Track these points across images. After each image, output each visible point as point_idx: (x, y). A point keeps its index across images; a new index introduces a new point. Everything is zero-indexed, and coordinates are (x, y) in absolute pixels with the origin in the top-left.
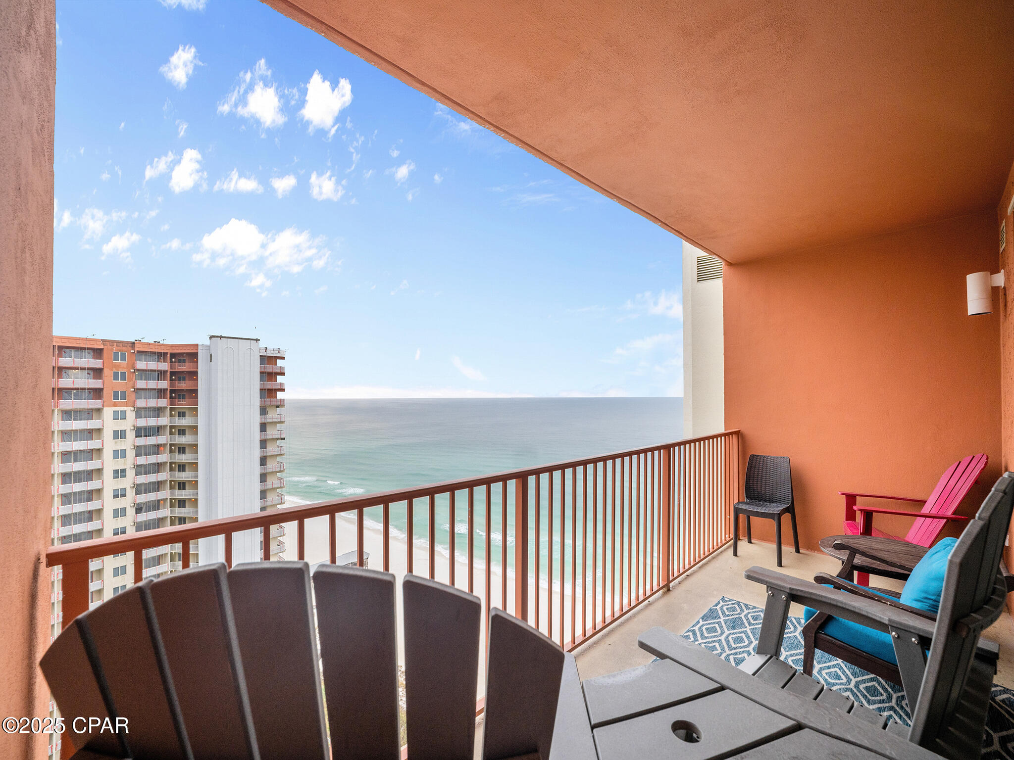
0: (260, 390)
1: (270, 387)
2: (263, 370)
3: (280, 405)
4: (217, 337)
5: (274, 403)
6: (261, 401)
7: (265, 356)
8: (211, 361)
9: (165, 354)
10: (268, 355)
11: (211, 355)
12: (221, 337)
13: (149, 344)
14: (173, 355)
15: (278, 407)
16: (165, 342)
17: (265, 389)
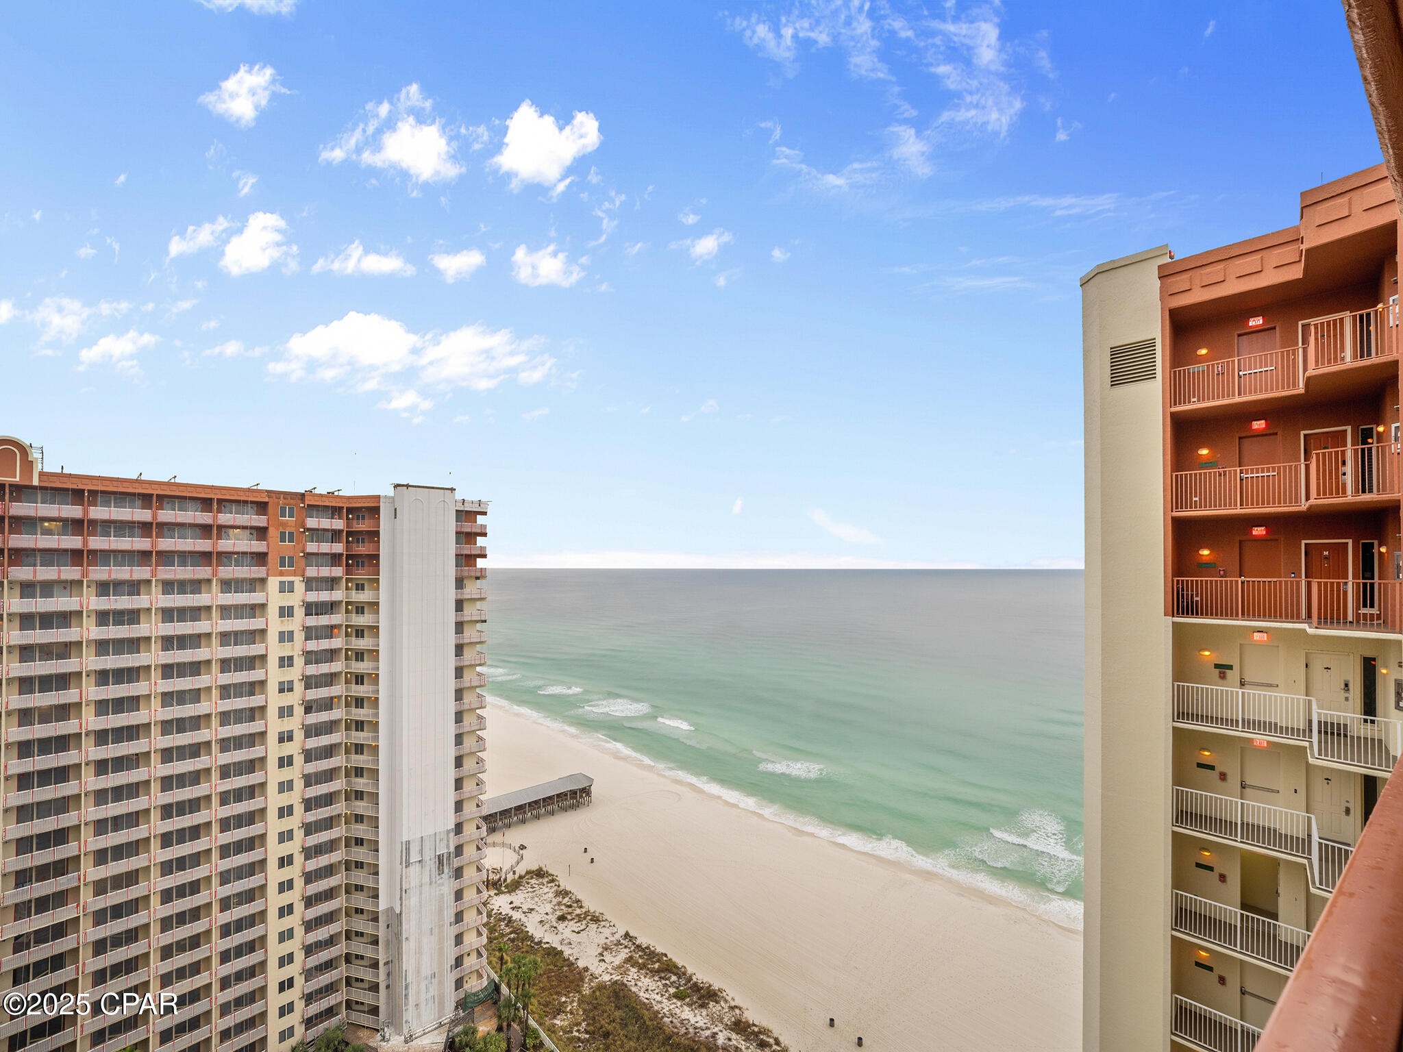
0: (456, 555)
1: (468, 552)
2: (459, 530)
3: (481, 576)
4: (403, 485)
5: (473, 574)
6: (457, 570)
7: (462, 511)
8: (395, 518)
9: (341, 508)
10: (466, 509)
11: (396, 509)
12: (408, 486)
13: (321, 495)
14: (350, 510)
15: (477, 578)
16: (341, 493)
17: (462, 555)
